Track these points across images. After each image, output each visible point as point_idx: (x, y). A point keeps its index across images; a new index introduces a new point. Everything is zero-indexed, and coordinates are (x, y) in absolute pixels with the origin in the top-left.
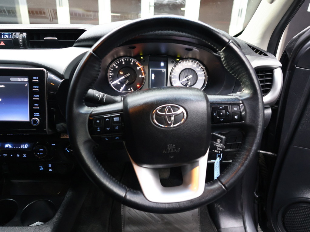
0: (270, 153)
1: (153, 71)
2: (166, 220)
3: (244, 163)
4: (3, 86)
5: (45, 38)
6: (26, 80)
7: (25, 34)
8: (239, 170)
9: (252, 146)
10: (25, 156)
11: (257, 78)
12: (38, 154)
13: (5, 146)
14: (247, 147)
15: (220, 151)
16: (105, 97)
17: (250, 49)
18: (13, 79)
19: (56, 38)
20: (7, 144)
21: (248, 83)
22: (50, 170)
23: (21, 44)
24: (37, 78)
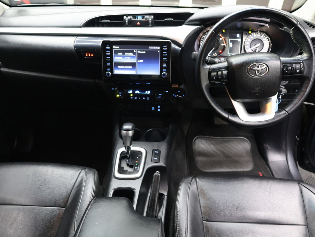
0: (313, 104)
1: (231, 41)
2: (226, 155)
3: (301, 99)
4: (145, 52)
5: (165, 19)
6: (159, 48)
7: (152, 17)
8: (297, 103)
9: (306, 89)
10: (148, 98)
11: (312, 45)
12: (158, 97)
13: (135, 92)
14: (303, 89)
15: (284, 93)
16: (209, 59)
17: (306, 24)
18: (150, 47)
19: (172, 19)
20: (137, 90)
21: (307, 50)
22: (159, 110)
23: (150, 24)
24: (166, 47)
